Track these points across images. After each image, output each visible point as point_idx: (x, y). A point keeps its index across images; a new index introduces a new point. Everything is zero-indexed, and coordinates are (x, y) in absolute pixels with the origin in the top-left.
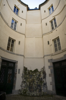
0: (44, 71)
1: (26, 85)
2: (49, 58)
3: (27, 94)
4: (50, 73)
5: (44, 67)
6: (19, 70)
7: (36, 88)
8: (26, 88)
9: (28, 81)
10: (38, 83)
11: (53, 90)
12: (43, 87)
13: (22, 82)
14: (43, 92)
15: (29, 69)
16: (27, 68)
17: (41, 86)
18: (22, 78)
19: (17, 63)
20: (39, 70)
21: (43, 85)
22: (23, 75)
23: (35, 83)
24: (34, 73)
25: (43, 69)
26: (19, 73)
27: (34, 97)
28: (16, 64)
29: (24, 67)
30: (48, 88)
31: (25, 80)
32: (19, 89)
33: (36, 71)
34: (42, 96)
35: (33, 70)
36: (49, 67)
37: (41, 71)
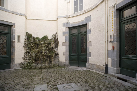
0: (57, 38)
1: (30, 57)
2: (65, 20)
3: (32, 67)
4: (64, 41)
5: (56, 33)
6: (19, 37)
7: (45, 60)
8: (30, 61)
9: (33, 52)
10: (47, 53)
11: (66, 61)
12: (54, 58)
13: (25, 53)
14: (54, 64)
15: (34, 35)
16: (31, 34)
17: (51, 57)
18: (24, 48)
19: (14, 27)
20: (50, 37)
21: (54, 56)
22: (25, 44)
23: (43, 53)
24: (42, 41)
25: (55, 36)
26: (19, 41)
27: (42, 70)
28: (12, 28)
29: (27, 33)
30: (60, 59)
31: (28, 51)
32: (20, 63)
33: (45, 38)
34: (52, 67)
35: (40, 38)
36: (64, 33)
37: (52, 39)
